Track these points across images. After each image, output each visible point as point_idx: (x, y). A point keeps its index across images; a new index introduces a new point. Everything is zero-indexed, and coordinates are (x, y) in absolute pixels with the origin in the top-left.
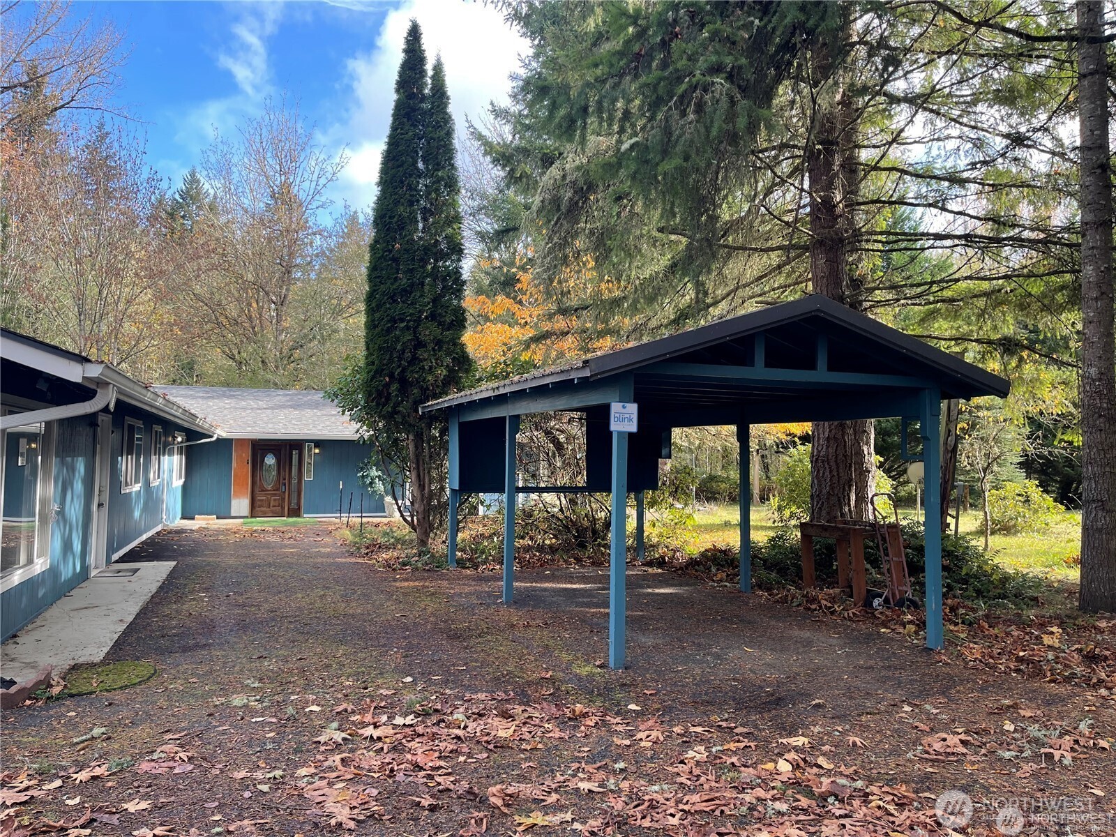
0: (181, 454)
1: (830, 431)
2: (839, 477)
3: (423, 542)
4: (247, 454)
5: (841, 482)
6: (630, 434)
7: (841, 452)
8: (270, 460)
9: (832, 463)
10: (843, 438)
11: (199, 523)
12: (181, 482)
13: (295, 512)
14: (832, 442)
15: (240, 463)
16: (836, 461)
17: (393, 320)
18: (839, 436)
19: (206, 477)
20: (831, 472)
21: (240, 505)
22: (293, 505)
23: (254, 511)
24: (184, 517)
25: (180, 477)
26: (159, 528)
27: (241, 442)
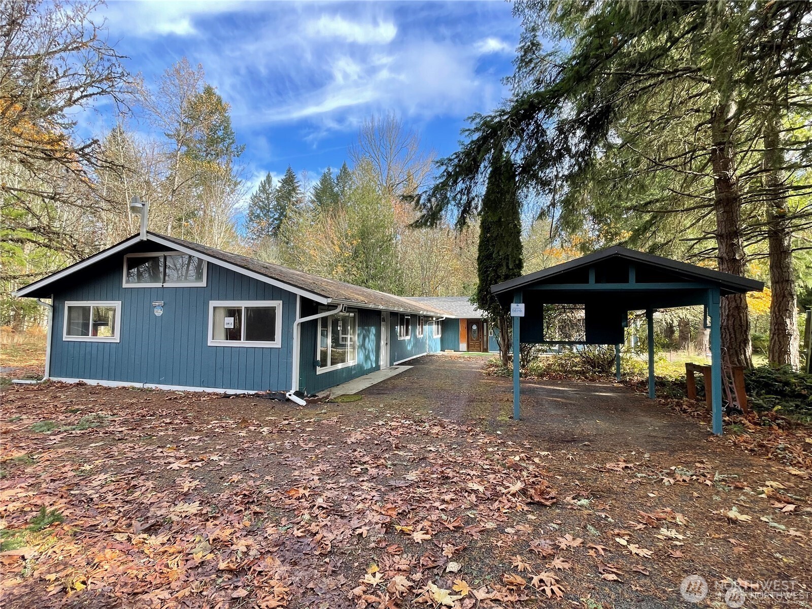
0: (438, 325)
1: (729, 311)
2: (736, 338)
3: (505, 365)
4: (465, 325)
5: (738, 341)
6: (521, 318)
7: (737, 323)
8: (475, 327)
9: (731, 330)
10: (739, 315)
11: (447, 353)
12: (440, 336)
13: (486, 350)
14: (730, 318)
15: (462, 329)
16: (734, 329)
17: (487, 267)
18: (736, 314)
19: (450, 335)
20: (730, 335)
21: (463, 346)
22: (485, 347)
23: (469, 348)
24: (443, 350)
25: (438, 333)
26: (425, 354)
27: (463, 319)
